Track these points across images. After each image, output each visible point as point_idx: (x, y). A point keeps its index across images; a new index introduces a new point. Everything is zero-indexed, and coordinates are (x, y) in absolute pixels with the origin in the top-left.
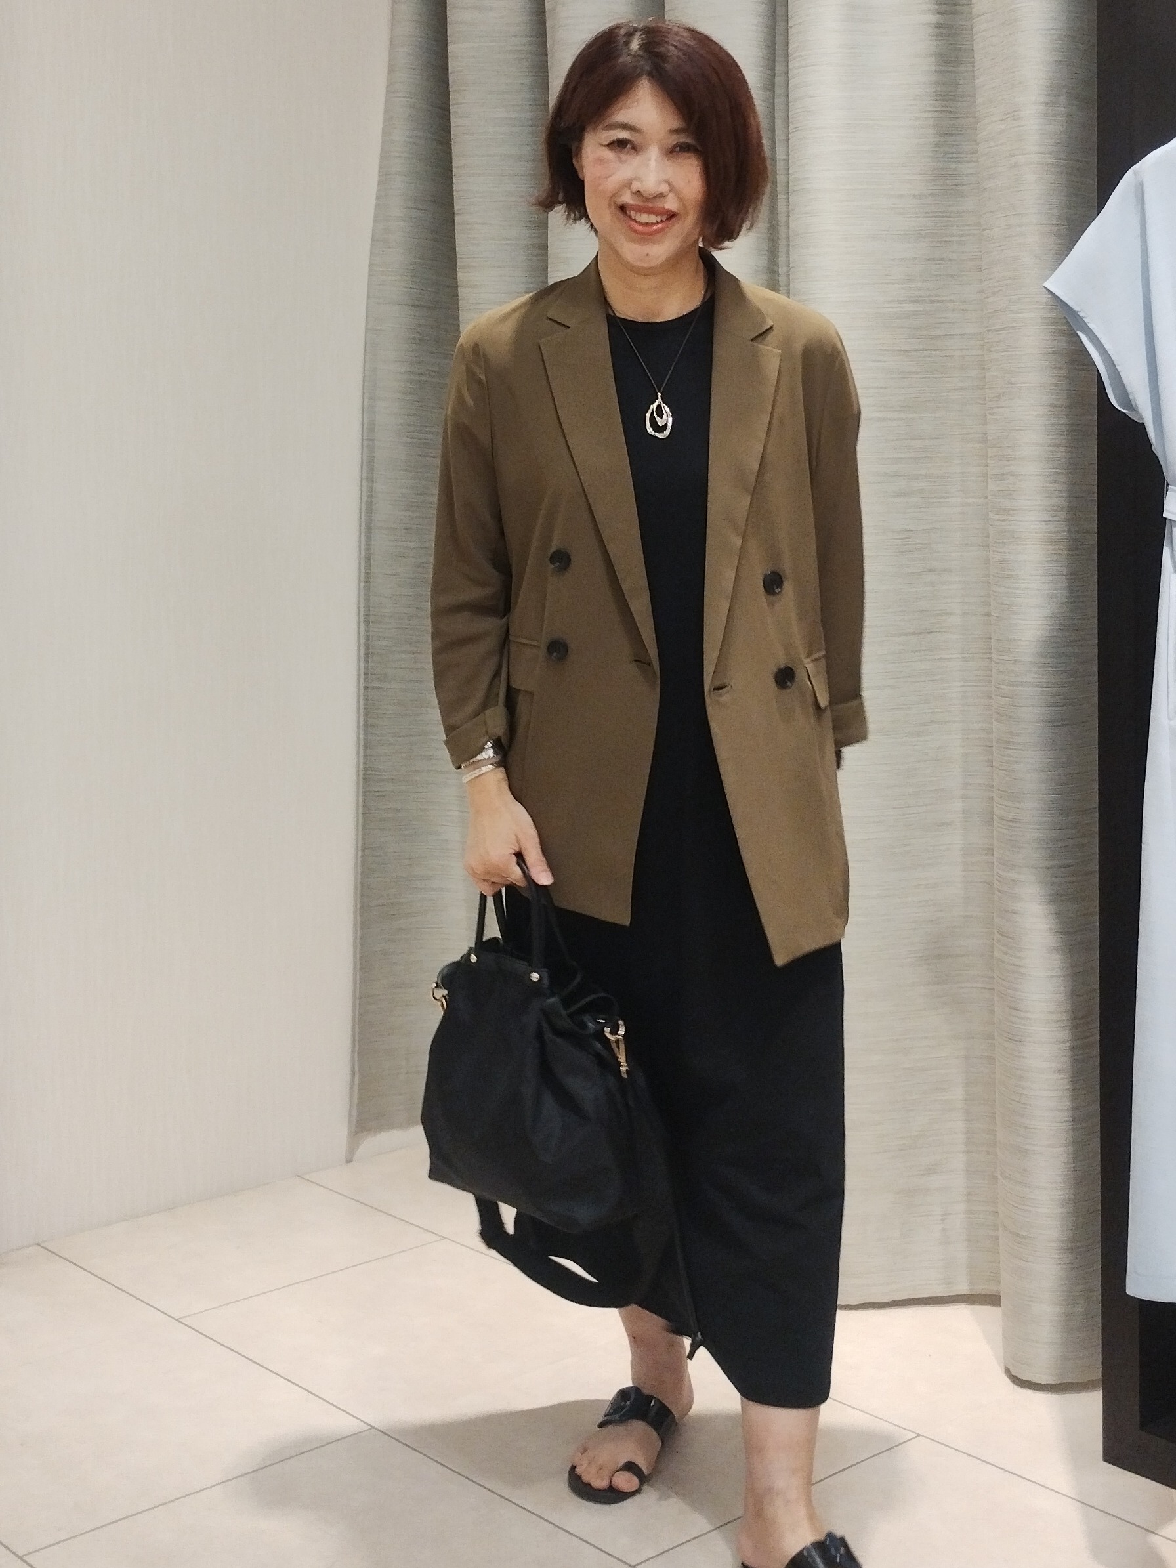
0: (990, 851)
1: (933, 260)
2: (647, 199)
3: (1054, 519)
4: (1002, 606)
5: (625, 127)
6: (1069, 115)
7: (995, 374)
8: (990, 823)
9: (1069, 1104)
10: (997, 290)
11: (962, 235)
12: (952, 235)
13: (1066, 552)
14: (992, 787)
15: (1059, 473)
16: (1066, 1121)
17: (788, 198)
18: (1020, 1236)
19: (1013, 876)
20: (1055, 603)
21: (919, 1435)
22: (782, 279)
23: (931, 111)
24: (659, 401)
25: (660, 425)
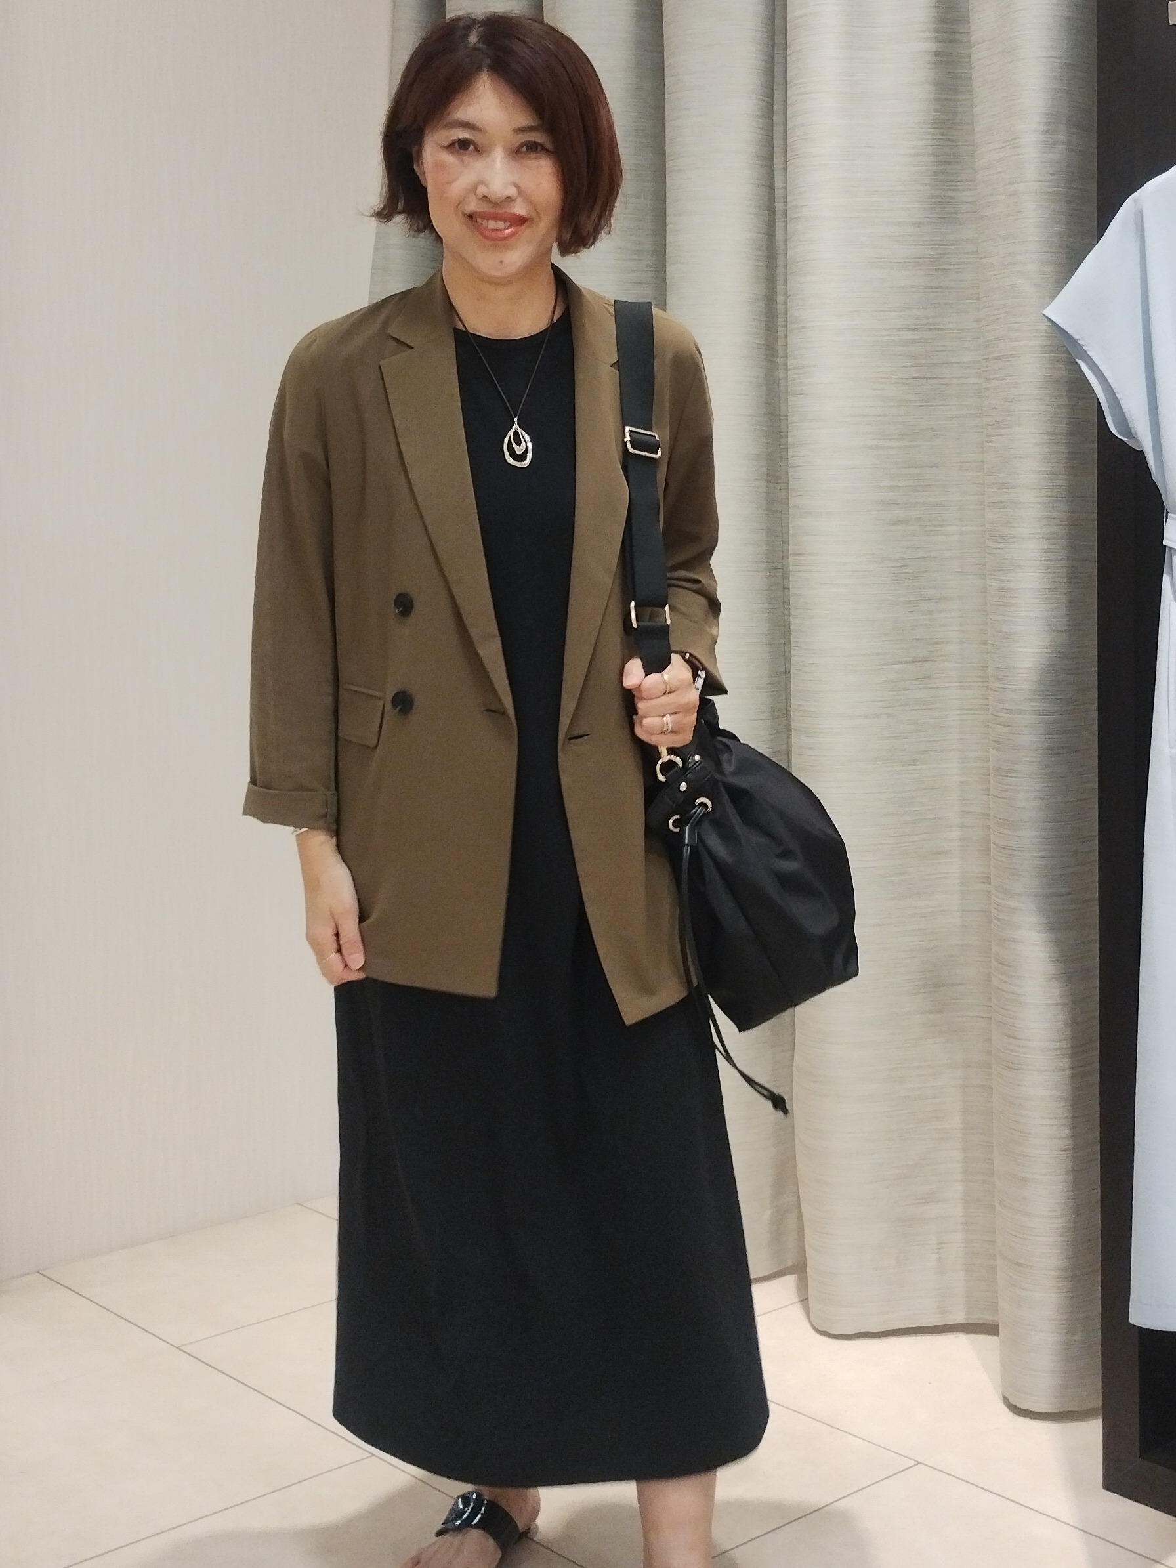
0: (987, 880)
1: (931, 288)
2: (495, 205)
3: (1053, 547)
4: (1000, 634)
5: (466, 125)
6: (1069, 143)
7: (993, 402)
8: (987, 852)
9: (1068, 1131)
10: (996, 317)
11: (961, 263)
12: (951, 264)
13: (1065, 580)
14: (988, 815)
15: (1057, 501)
16: (1066, 1150)
17: (786, 227)
18: (1019, 1264)
19: (1012, 904)
20: (1054, 631)
21: (919, 1463)
22: (780, 308)
23: (928, 139)
24: (516, 426)
25: (518, 453)
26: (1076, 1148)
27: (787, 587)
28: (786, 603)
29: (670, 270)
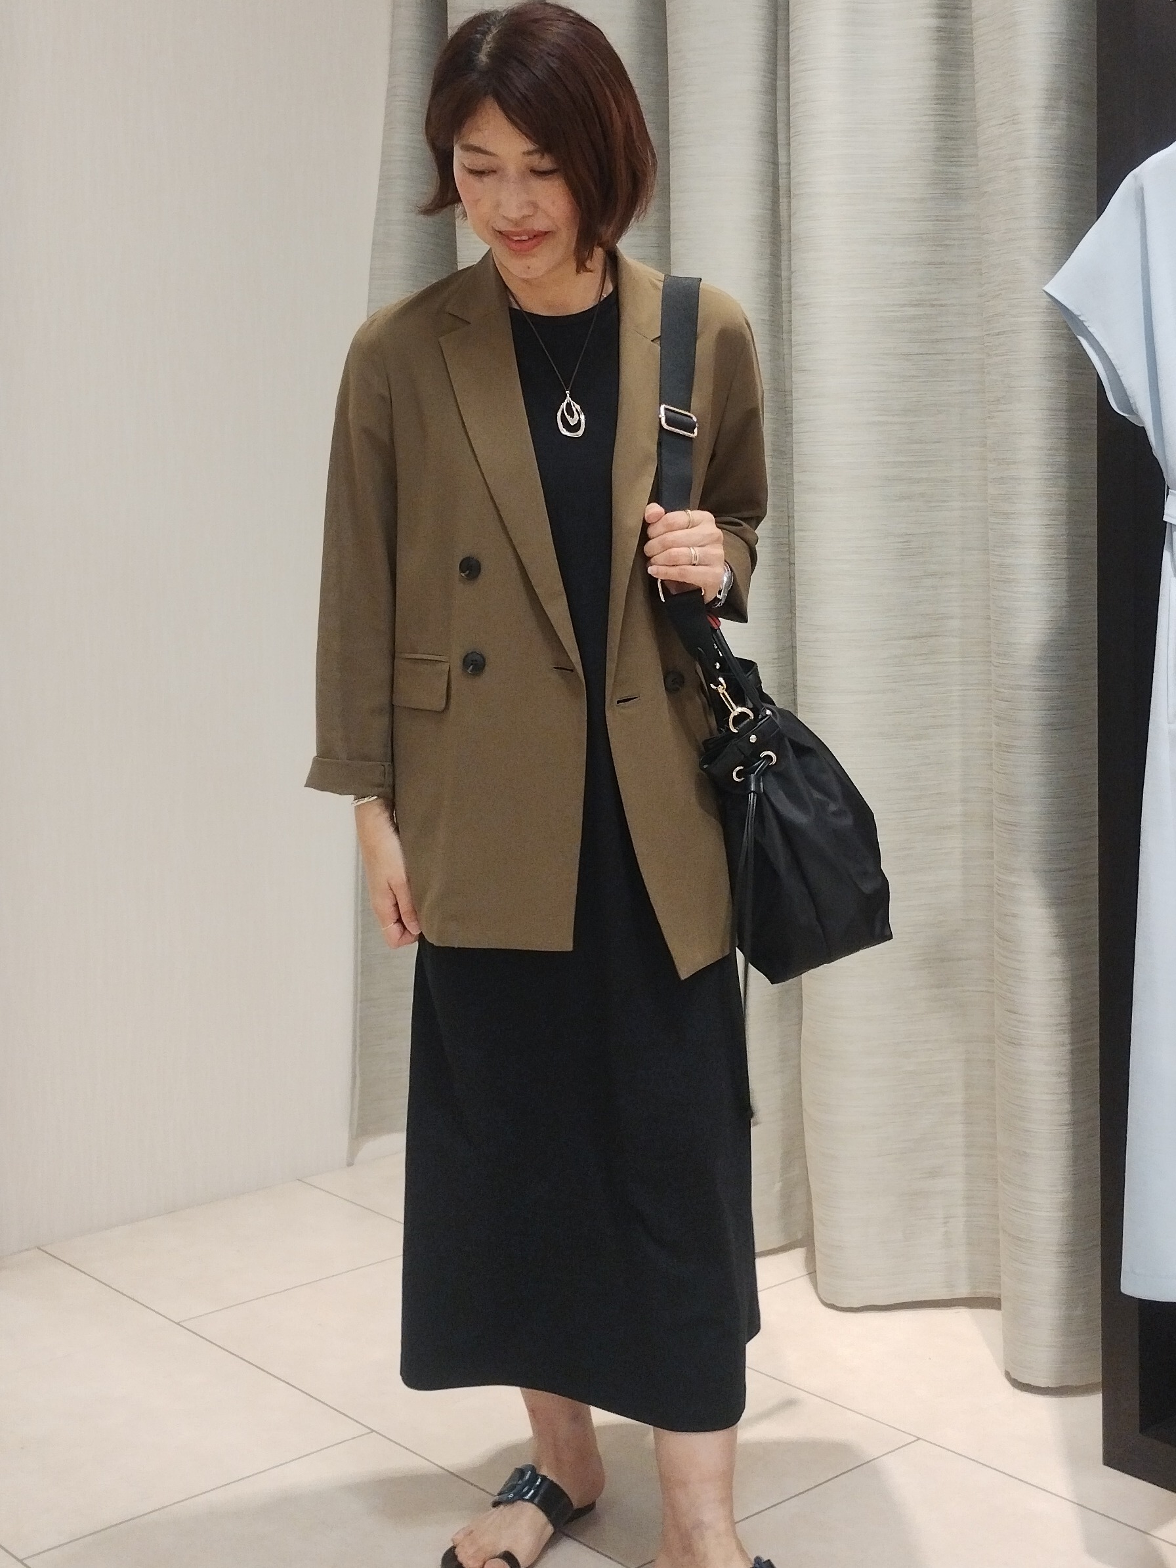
0: (990, 855)
1: (934, 264)
4: (1002, 610)
6: (1069, 119)
7: (995, 378)
8: (990, 827)
10: (997, 293)
11: (964, 239)
12: (954, 239)
13: (1065, 556)
14: (991, 790)
15: (1059, 477)
16: (1066, 1125)
17: (789, 202)
18: (1020, 1239)
19: (1013, 879)
20: (1054, 607)
21: (919, 1439)
22: (784, 283)
23: (932, 115)
24: (568, 399)
25: (572, 425)
26: (1076, 1124)
27: (792, 562)
28: (791, 578)
29: (675, 246)
